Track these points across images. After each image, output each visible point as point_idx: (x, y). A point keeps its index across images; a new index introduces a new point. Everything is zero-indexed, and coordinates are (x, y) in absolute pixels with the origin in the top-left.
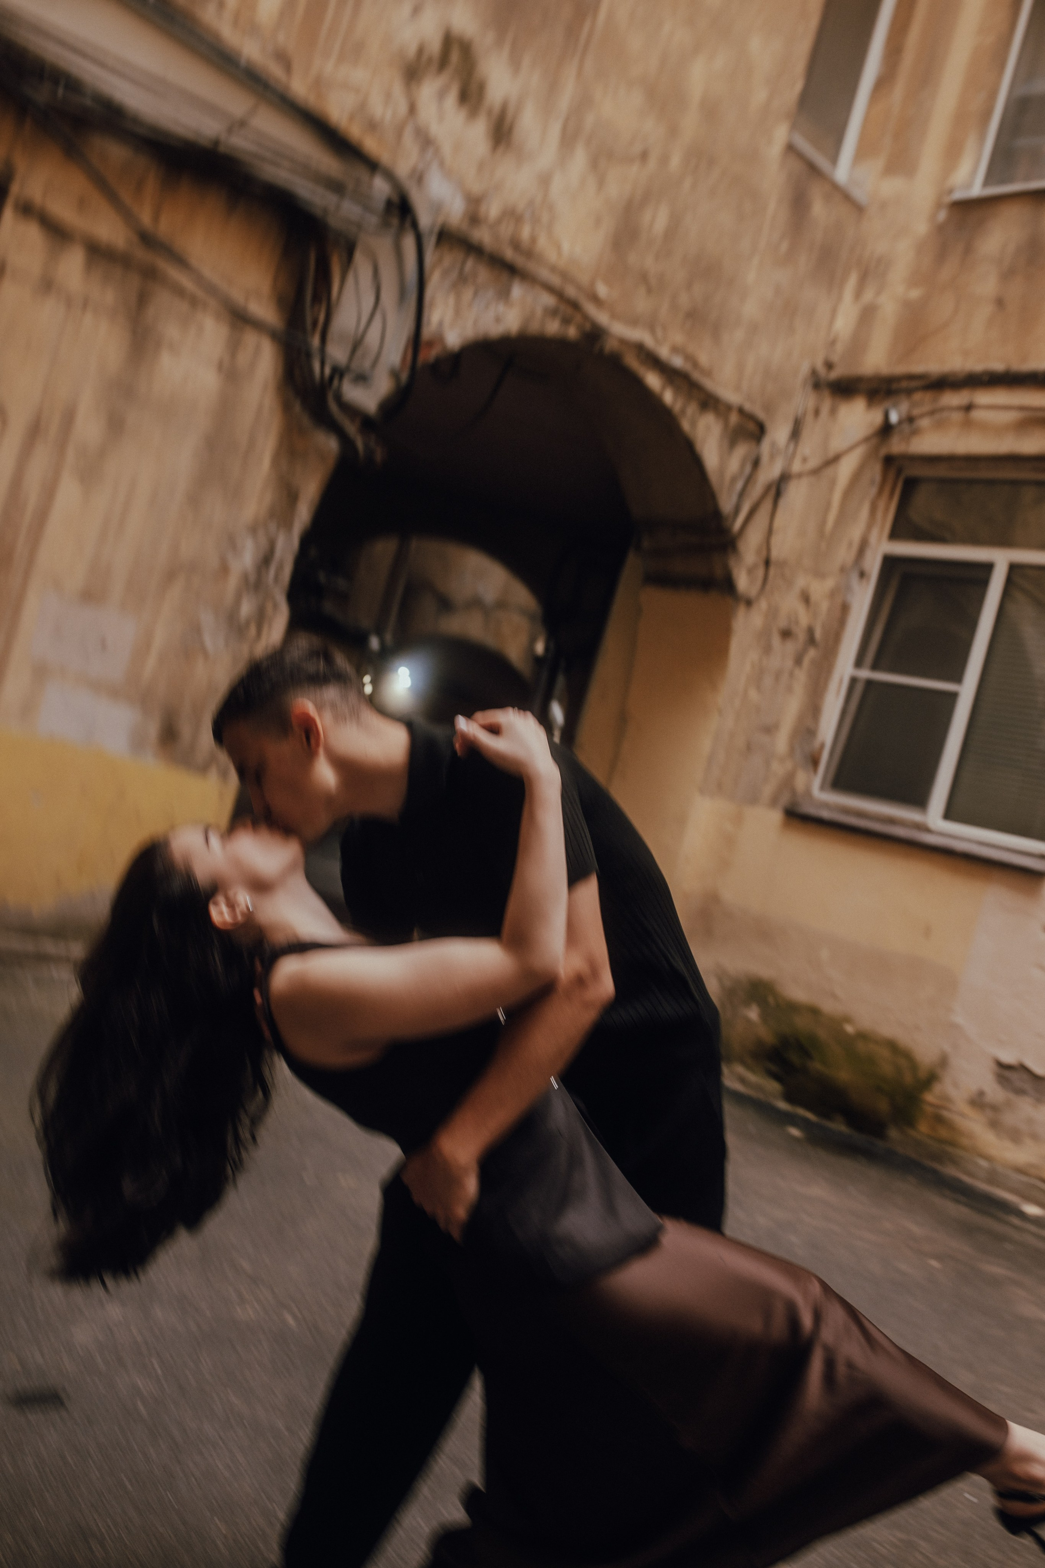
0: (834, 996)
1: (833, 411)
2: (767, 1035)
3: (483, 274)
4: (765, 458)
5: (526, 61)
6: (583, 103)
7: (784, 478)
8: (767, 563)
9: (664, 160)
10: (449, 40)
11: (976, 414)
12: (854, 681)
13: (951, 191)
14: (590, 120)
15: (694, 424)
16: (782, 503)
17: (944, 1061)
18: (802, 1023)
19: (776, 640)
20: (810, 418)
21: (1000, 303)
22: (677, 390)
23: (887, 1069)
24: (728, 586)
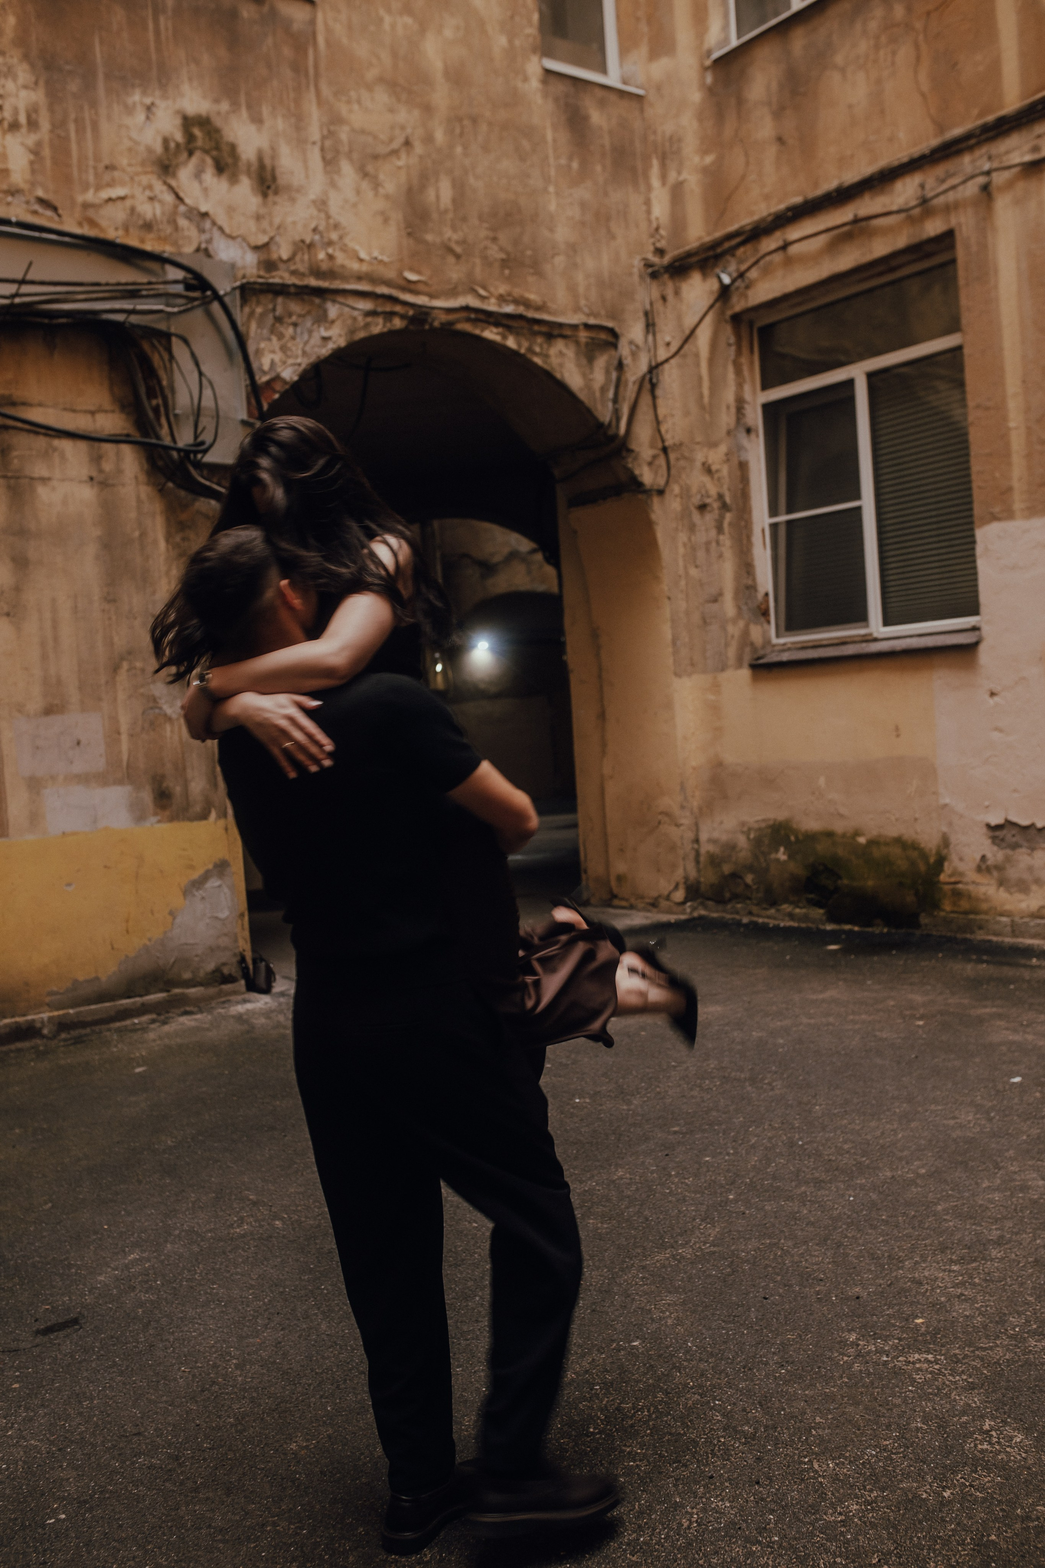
0: (841, 816)
1: (677, 293)
2: (796, 868)
3: (296, 307)
4: (628, 361)
5: (265, 111)
6: (335, 120)
7: (654, 369)
8: (665, 450)
9: (429, 139)
10: (188, 122)
11: (793, 250)
12: (774, 527)
13: (709, 53)
14: (344, 135)
15: (546, 356)
16: (659, 392)
17: (946, 842)
18: (821, 848)
19: (696, 516)
20: (659, 305)
21: (780, 140)
22: (517, 333)
23: (903, 865)
24: (635, 485)
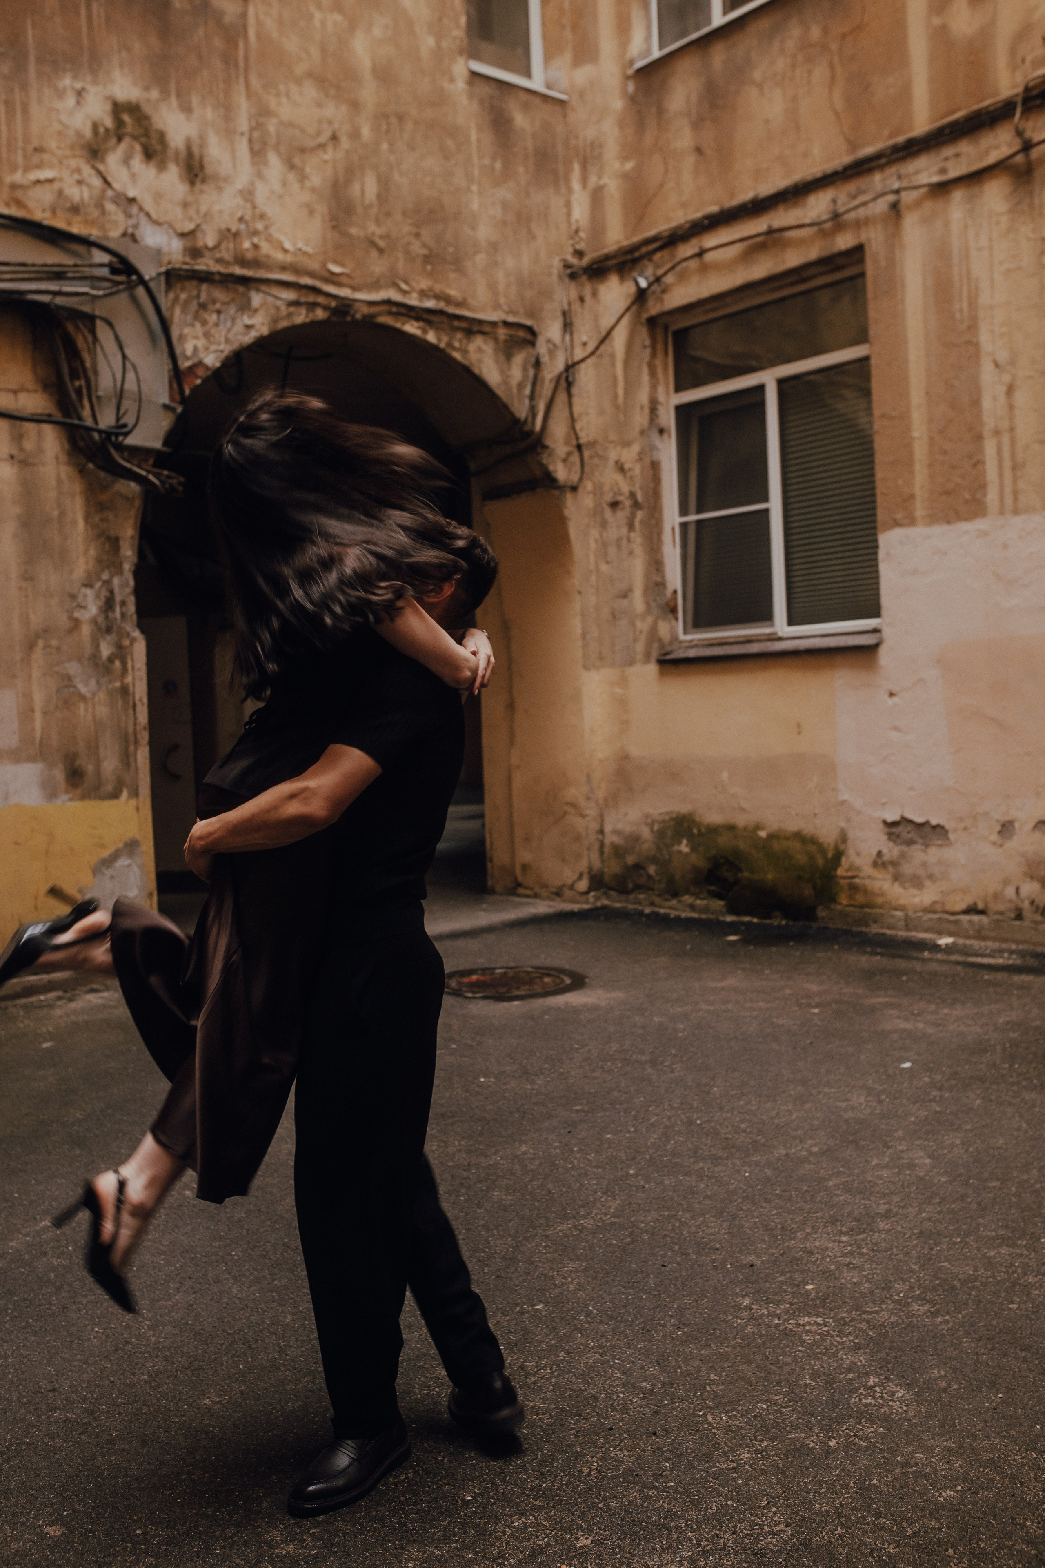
0: (743, 810)
1: (595, 294)
2: (698, 860)
3: (220, 294)
4: (545, 359)
5: (195, 100)
6: (263, 112)
7: (570, 367)
8: (579, 447)
9: (355, 135)
10: (118, 109)
11: (709, 257)
12: (684, 526)
13: (631, 62)
14: (272, 127)
15: (465, 352)
16: (575, 390)
17: (843, 837)
18: (724, 841)
19: (608, 513)
20: (576, 306)
21: (699, 150)
22: (438, 328)
23: (801, 859)
24: (549, 481)
